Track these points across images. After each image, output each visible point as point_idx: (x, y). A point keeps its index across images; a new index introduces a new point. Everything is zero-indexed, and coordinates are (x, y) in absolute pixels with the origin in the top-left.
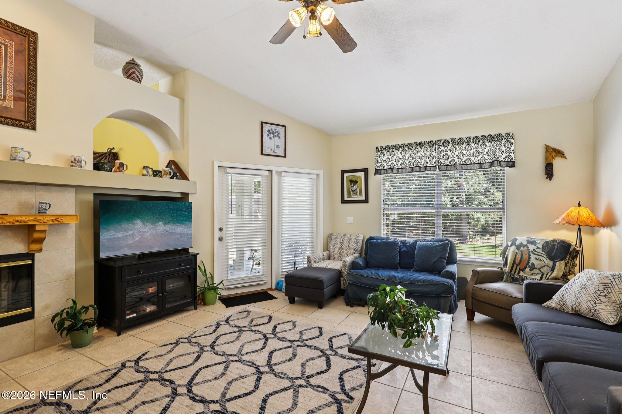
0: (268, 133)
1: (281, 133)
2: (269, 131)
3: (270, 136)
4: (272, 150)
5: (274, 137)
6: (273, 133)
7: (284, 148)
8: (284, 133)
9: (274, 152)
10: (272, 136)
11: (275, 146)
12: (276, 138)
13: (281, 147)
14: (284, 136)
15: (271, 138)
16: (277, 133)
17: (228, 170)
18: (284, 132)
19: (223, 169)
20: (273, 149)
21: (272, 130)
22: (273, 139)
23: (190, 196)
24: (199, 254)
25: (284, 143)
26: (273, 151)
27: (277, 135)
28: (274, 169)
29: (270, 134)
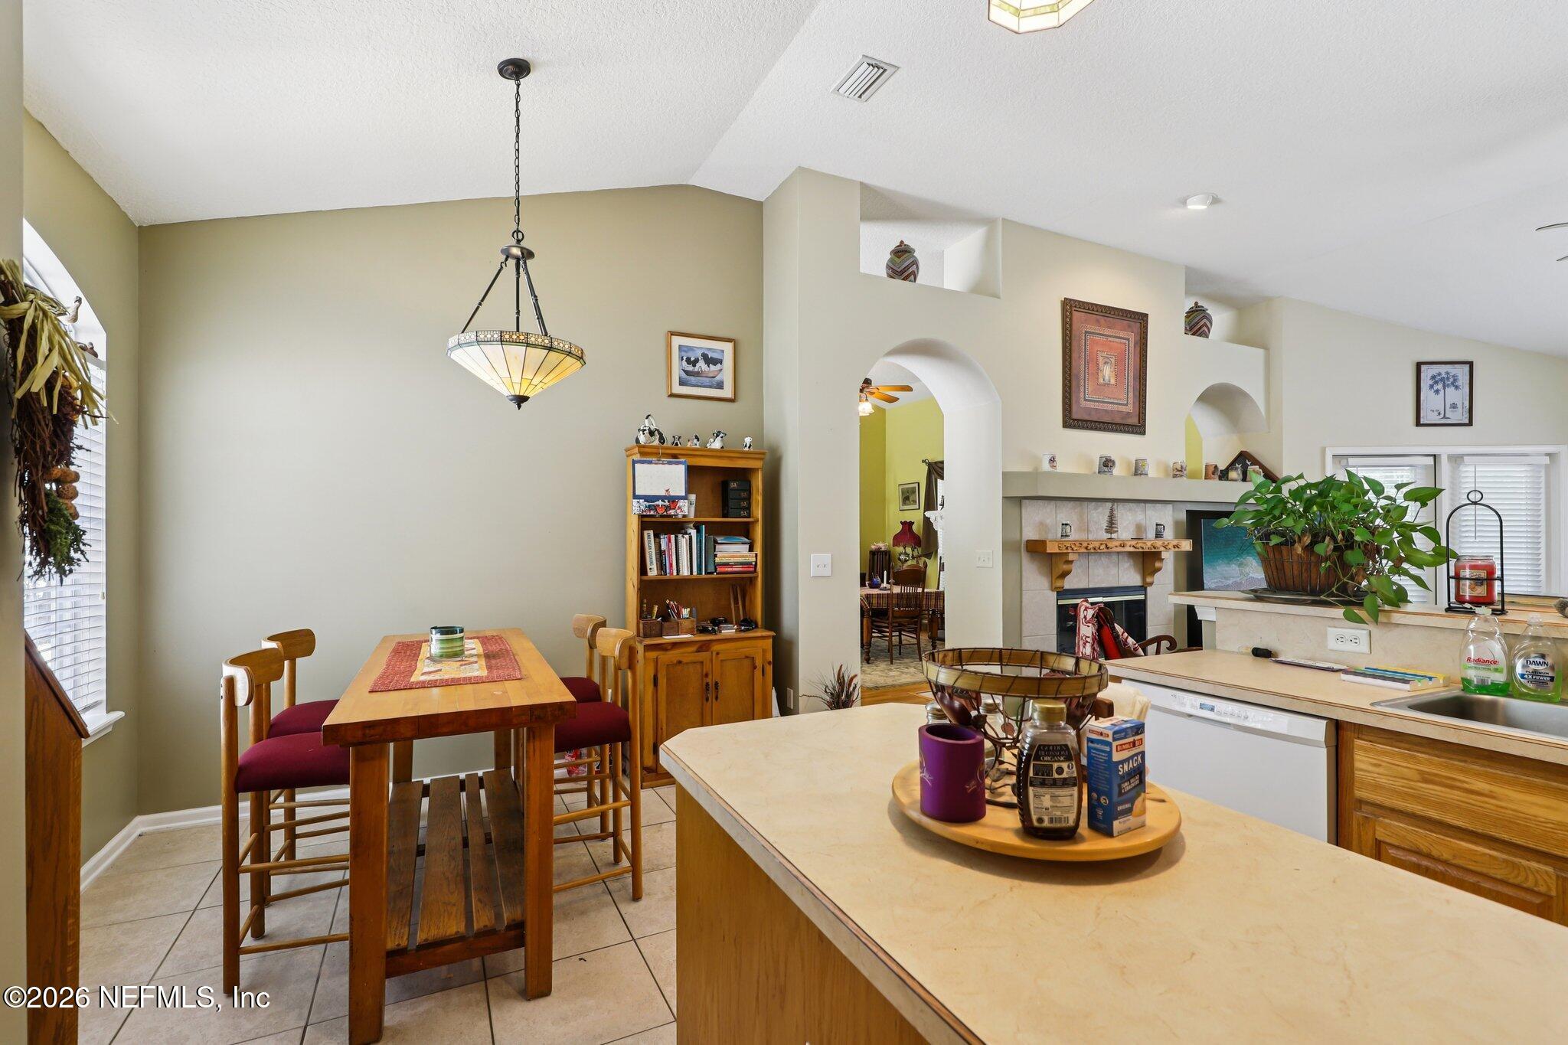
0: (1431, 382)
1: (1460, 377)
2: (1433, 377)
3: (1436, 388)
4: (1439, 414)
5: (1444, 389)
6: (1442, 380)
7: (1468, 407)
8: (1468, 378)
9: (1444, 417)
10: (1440, 386)
11: (1448, 406)
12: (1450, 390)
13: (1460, 406)
14: (1468, 382)
15: (1437, 392)
16: (1451, 380)
17: (1353, 461)
18: (1468, 374)
19: (1338, 458)
20: (1442, 412)
21: (1439, 374)
22: (1442, 392)
25: (1468, 398)
26: (1442, 416)
27: (1452, 383)
28: (1444, 452)
29: (1436, 383)
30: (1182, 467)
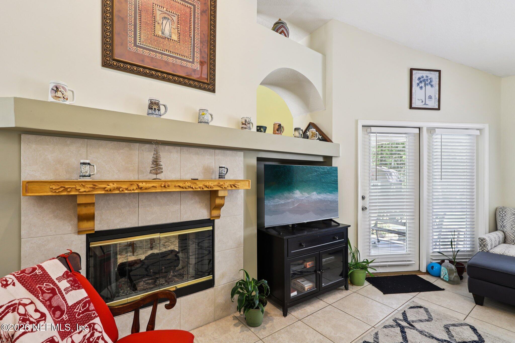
0: (418, 82)
1: (434, 80)
2: (419, 79)
3: (420, 85)
4: (422, 102)
5: (425, 86)
6: (424, 80)
7: (438, 98)
8: (438, 80)
9: (425, 104)
10: (423, 84)
11: (427, 97)
12: (428, 87)
13: (433, 97)
14: (438, 83)
15: (421, 88)
16: (429, 81)
17: (373, 129)
18: (438, 78)
19: (366, 128)
20: (424, 101)
21: (423, 77)
22: (424, 88)
23: (334, 160)
24: (350, 226)
25: (438, 93)
26: (424, 103)
27: (429, 83)
28: (425, 125)
29: (421, 82)
30: (246, 121)
